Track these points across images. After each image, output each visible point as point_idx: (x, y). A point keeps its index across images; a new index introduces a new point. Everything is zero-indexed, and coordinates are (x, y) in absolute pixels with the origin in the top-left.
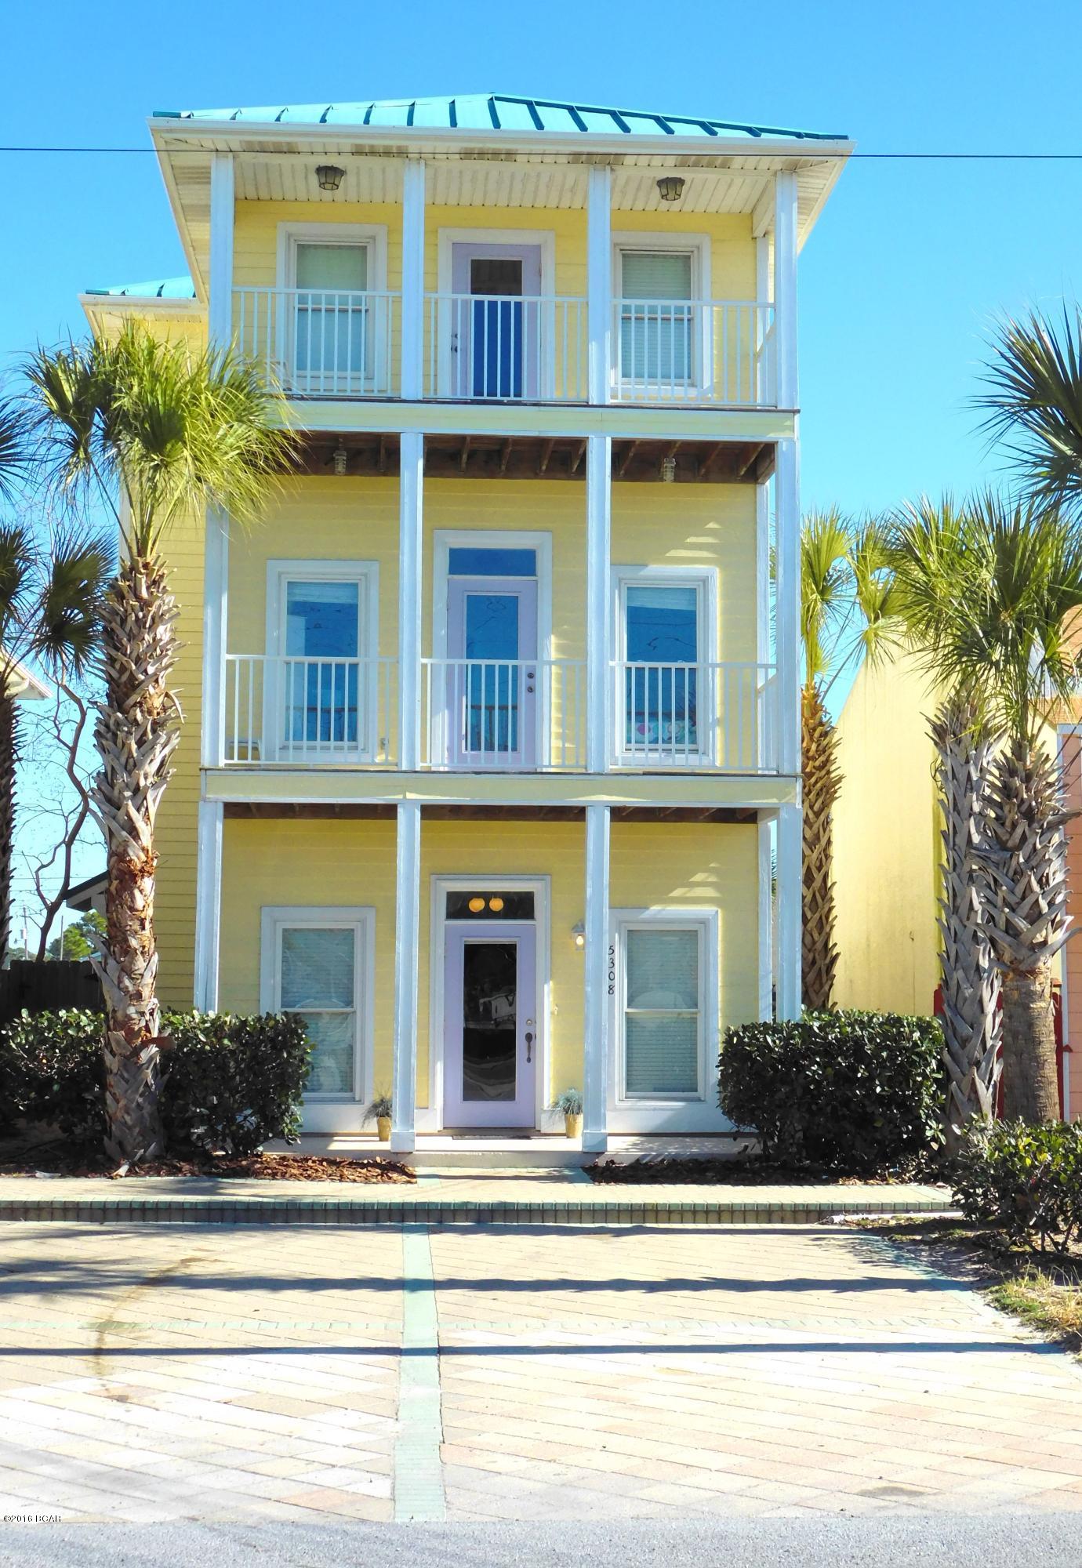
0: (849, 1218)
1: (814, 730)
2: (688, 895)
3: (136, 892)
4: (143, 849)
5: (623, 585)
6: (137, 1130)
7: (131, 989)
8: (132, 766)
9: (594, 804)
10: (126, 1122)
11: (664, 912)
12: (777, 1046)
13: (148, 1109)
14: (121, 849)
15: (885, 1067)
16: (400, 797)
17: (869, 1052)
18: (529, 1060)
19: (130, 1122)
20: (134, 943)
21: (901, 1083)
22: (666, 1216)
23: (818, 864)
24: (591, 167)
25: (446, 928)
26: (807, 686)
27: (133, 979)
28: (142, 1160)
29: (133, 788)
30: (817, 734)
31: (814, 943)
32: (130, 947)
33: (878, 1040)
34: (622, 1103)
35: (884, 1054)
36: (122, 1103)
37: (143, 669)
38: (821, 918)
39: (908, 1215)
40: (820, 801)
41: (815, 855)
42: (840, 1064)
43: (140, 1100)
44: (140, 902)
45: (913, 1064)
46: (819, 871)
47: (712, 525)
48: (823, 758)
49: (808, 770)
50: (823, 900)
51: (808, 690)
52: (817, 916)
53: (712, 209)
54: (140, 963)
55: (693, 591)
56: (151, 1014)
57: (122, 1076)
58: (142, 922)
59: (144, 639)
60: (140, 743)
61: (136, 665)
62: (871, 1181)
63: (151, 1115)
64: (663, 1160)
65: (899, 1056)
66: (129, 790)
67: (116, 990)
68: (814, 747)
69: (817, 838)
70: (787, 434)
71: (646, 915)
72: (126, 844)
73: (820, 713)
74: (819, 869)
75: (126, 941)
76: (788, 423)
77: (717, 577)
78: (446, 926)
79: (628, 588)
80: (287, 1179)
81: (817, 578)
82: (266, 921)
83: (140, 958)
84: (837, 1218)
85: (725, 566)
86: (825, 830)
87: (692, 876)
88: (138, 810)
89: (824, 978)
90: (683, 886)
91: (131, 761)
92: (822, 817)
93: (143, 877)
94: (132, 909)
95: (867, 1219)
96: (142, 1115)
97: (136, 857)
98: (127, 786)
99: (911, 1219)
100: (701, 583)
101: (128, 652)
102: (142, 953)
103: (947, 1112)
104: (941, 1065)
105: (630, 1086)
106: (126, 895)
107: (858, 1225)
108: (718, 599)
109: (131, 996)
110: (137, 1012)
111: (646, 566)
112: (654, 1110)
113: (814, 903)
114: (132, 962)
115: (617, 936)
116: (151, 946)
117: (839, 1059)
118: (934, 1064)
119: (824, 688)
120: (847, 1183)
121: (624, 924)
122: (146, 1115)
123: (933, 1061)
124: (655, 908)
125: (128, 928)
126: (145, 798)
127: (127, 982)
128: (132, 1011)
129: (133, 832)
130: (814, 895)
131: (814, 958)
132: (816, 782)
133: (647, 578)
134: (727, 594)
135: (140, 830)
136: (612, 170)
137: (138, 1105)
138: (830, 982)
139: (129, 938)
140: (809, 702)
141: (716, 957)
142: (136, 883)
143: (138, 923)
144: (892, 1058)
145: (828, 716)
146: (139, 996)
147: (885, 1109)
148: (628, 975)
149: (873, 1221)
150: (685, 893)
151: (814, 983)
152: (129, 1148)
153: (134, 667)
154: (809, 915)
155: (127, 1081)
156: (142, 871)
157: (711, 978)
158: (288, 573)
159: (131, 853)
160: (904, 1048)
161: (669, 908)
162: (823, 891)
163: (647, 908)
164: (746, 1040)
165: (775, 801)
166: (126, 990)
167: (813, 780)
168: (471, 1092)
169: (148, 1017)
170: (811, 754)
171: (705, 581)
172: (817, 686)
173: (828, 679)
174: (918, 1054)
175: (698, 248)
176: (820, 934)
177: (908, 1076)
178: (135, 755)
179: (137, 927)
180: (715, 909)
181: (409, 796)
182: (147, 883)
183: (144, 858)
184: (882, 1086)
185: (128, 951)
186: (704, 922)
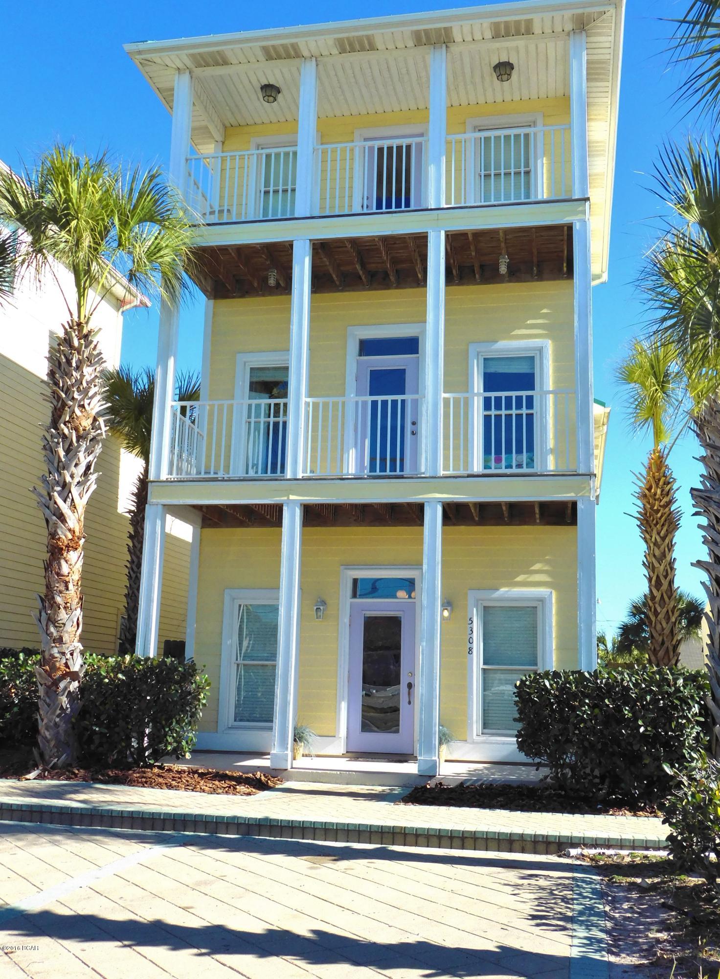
0: (586, 852)
1: (659, 480)
2: (529, 580)
3: (63, 562)
4: (70, 530)
5: (480, 357)
6: (53, 743)
7: (55, 634)
8: (60, 467)
9: (430, 501)
10: (46, 737)
11: (509, 593)
12: (553, 689)
13: (63, 726)
14: (53, 531)
15: (649, 709)
16: (285, 498)
17: (633, 696)
18: (410, 703)
19: (49, 737)
20: (59, 599)
21: (665, 724)
22: (413, 839)
23: (665, 574)
24: (432, 47)
25: (351, 605)
26: (654, 450)
27: (56, 627)
28: (54, 767)
29: (61, 484)
30: (661, 483)
31: (663, 629)
32: (55, 603)
33: (644, 686)
34: (478, 738)
35: (648, 698)
36: (45, 721)
37: (71, 397)
38: (668, 611)
39: (646, 853)
40: (665, 528)
41: (662, 567)
42: (608, 706)
43: (57, 720)
44: (65, 569)
45: (675, 707)
46: (666, 578)
47: (545, 311)
48: (666, 499)
49: (655, 508)
50: (669, 599)
51: (654, 453)
52: (665, 610)
53: (543, 95)
54: (63, 615)
55: (532, 359)
56: (72, 654)
57: (45, 701)
58: (66, 584)
59: (72, 375)
60: (68, 451)
61: (66, 394)
62: (641, 813)
63: (66, 731)
64: (482, 784)
65: (661, 699)
66: (59, 486)
67: (45, 635)
68: (659, 491)
69: (664, 555)
70: (580, 217)
71: (497, 594)
72: (56, 526)
73: (664, 469)
74: (666, 577)
75: (53, 598)
76: (581, 209)
77: (549, 347)
78: (351, 603)
79: (485, 359)
80: (153, 788)
81: (658, 374)
82: (227, 599)
83: (62, 611)
84: (574, 852)
85: (554, 339)
86: (669, 550)
87: (532, 566)
88: (65, 501)
89: (671, 653)
90: (524, 573)
91: (61, 464)
92: (667, 541)
93: (68, 551)
94: (58, 574)
95: (604, 853)
96: (58, 733)
97: (64, 536)
98: (58, 483)
99: (646, 857)
100: (538, 352)
101: (61, 385)
102: (65, 608)
103: (714, 753)
104: (704, 709)
105: (485, 725)
106: (55, 564)
107: (592, 859)
108: (551, 362)
109: (54, 640)
110: (59, 652)
111: (497, 342)
112: (504, 744)
113: (662, 602)
114: (56, 613)
115: (475, 610)
116: (75, 602)
117: (606, 701)
118: (696, 709)
119: (666, 452)
120: (617, 813)
121: (481, 602)
122: (61, 732)
123: (696, 706)
124: (503, 590)
125: (56, 588)
126: (70, 492)
127: (52, 629)
128: (55, 651)
129: (62, 517)
130: (662, 595)
131: (663, 640)
132: (662, 516)
133: (497, 351)
134: (557, 359)
135: (66, 516)
136: (447, 47)
137: (56, 723)
138: (676, 658)
139: (56, 596)
140: (655, 462)
141: (551, 627)
142: (63, 555)
143: (63, 585)
144: (655, 701)
145: (670, 471)
146: (60, 640)
147: (649, 747)
148: (484, 640)
149: (609, 856)
150: (528, 578)
151: (664, 658)
152: (47, 757)
153: (64, 396)
154: (659, 609)
155: (49, 705)
156: (68, 546)
157: (548, 644)
158: (251, 362)
159: (60, 533)
160: (667, 693)
161: (515, 590)
162: (669, 593)
163: (497, 589)
164: (528, 683)
165: (573, 494)
166: (50, 635)
167: (659, 515)
168: (367, 726)
169: (68, 656)
170: (657, 497)
171: (541, 350)
172: (662, 451)
173: (668, 446)
174: (679, 699)
175: (534, 122)
176: (667, 623)
177: (671, 718)
178: (63, 460)
179: (62, 588)
180: (549, 590)
181: (292, 497)
182: (73, 556)
183: (70, 537)
184: (646, 727)
185: (55, 606)
186: (542, 600)
